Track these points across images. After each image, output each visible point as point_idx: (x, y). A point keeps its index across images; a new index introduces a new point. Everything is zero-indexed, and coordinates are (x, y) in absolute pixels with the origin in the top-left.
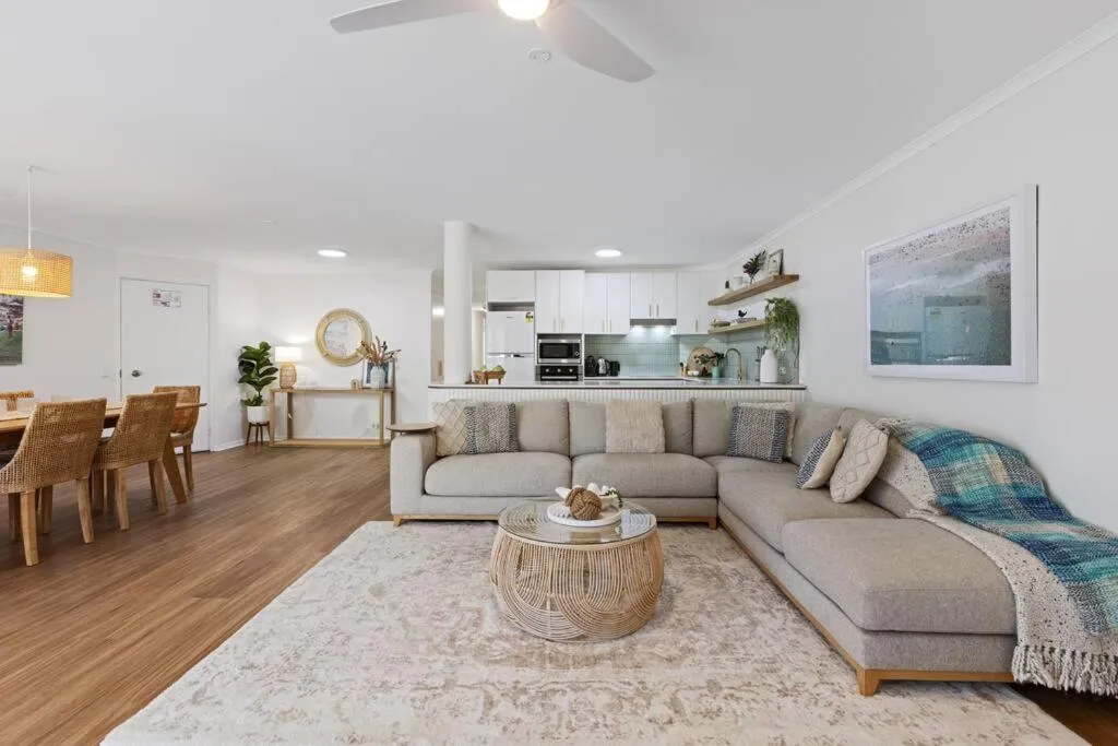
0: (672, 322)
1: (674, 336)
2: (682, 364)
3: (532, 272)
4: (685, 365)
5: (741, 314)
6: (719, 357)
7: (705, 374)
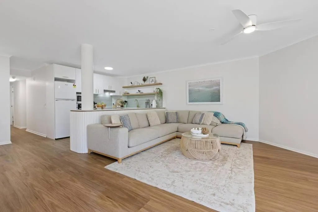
0: (114, 92)
1: (111, 96)
2: (114, 104)
3: (75, 68)
4: (115, 104)
5: (139, 91)
6: (126, 102)
7: (122, 106)
